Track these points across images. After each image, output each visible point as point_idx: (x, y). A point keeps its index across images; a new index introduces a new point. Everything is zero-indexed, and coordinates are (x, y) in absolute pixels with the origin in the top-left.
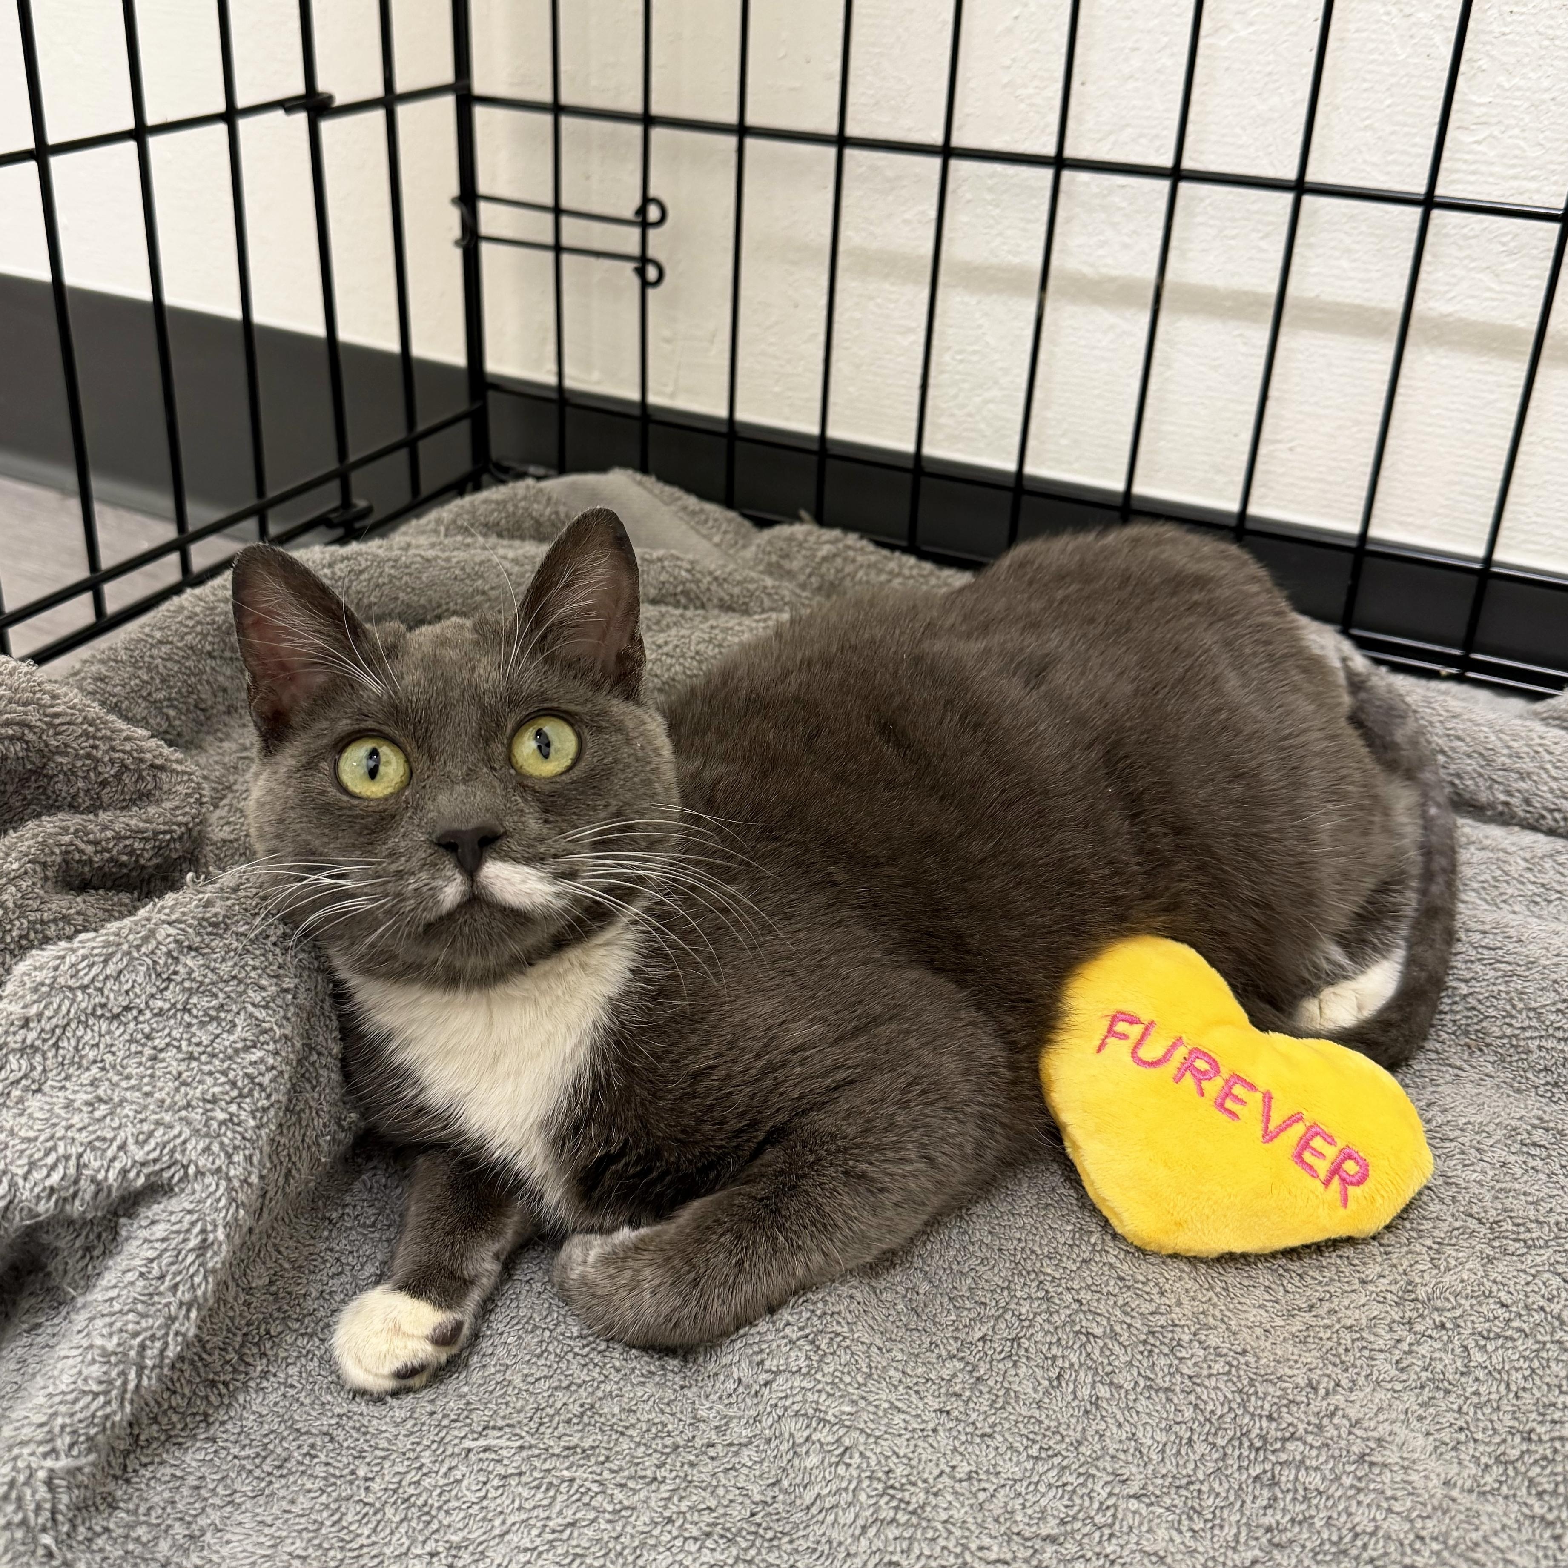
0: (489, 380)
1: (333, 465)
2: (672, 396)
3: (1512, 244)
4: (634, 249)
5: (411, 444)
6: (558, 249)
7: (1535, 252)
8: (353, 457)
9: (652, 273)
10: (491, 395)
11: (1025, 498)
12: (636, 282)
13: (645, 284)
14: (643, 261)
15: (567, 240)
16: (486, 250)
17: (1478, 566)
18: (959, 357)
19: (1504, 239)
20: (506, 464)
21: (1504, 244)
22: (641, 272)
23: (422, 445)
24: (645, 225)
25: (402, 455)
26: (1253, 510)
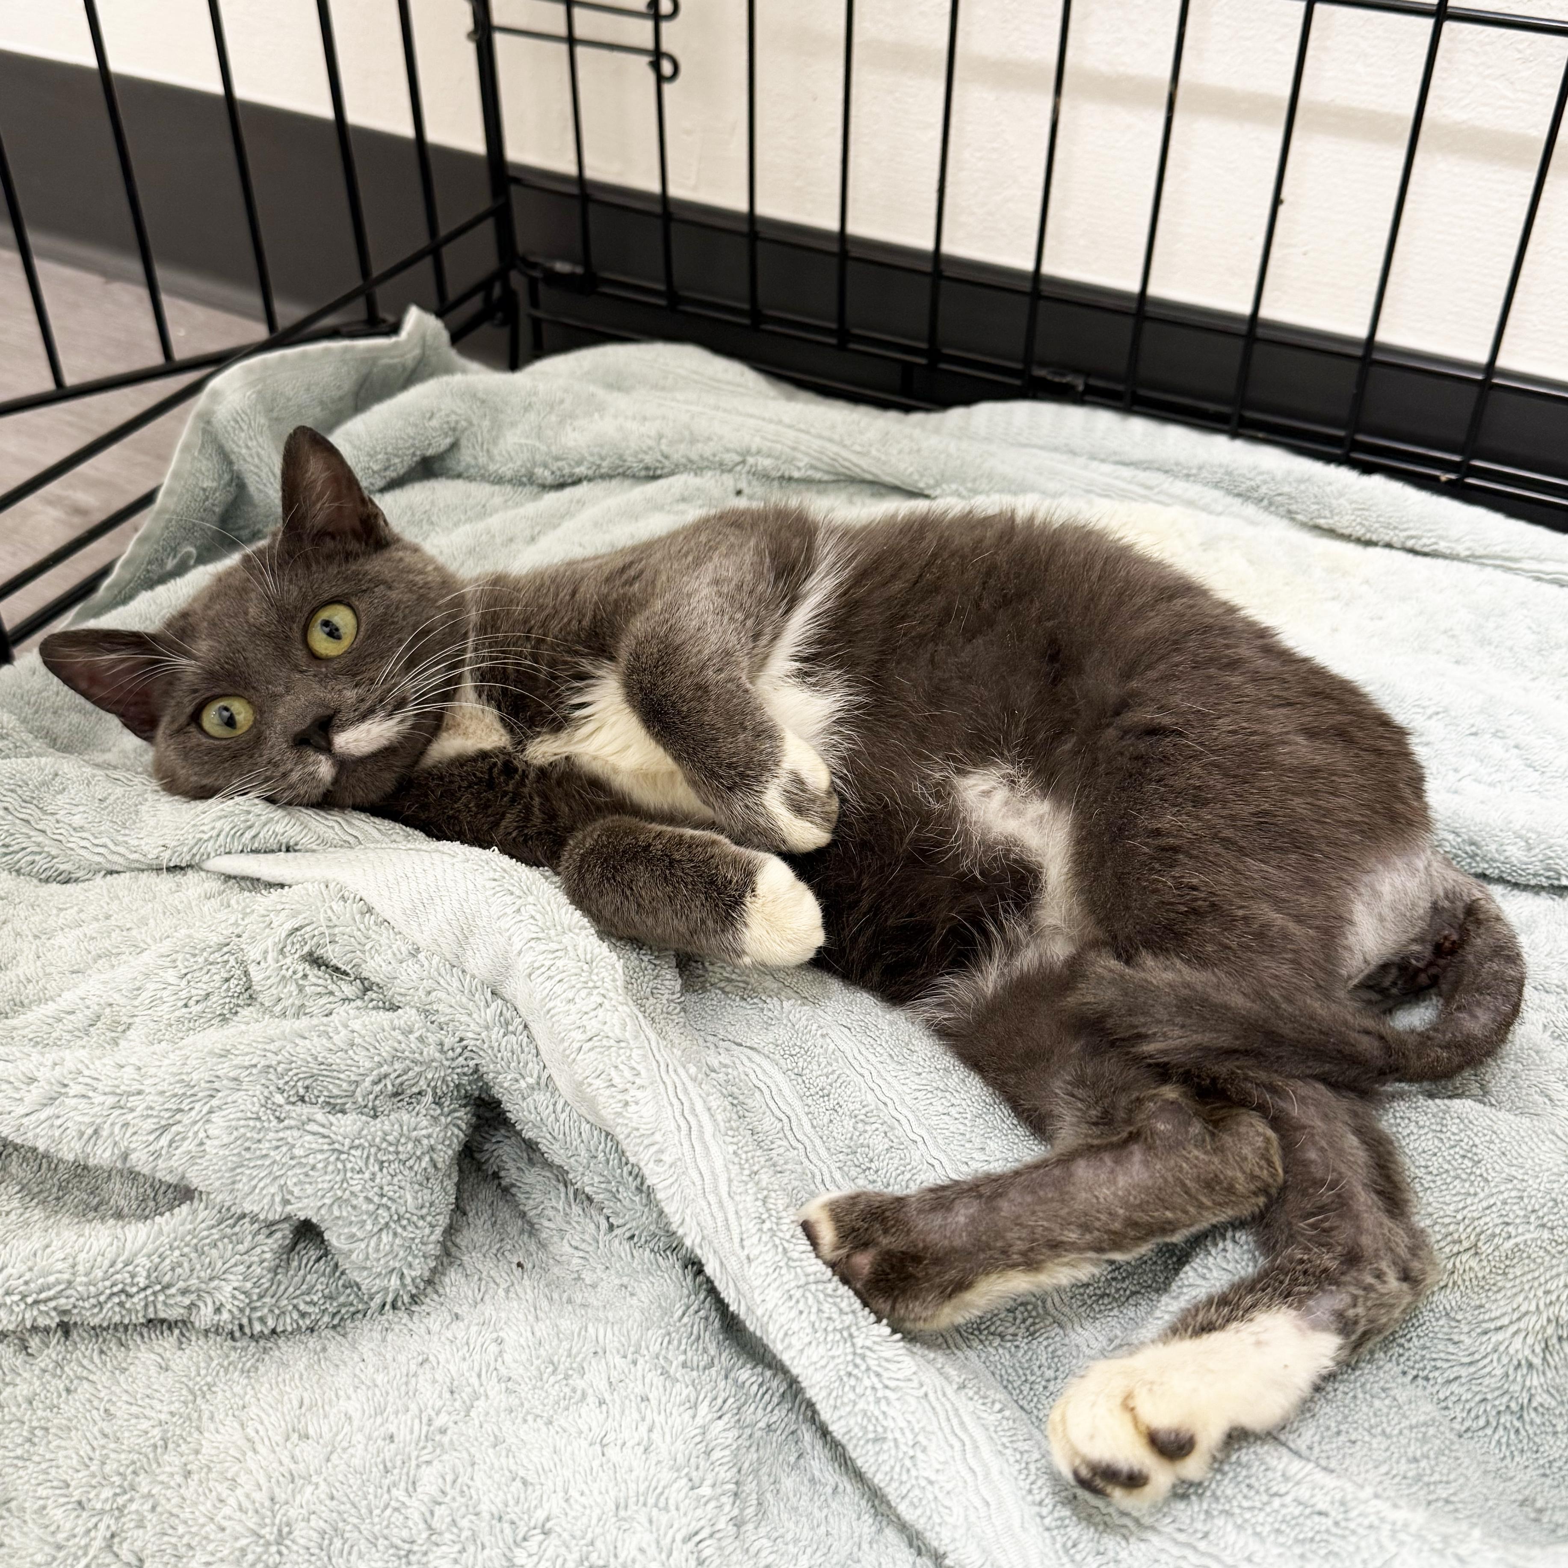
0: (511, 173)
1: (357, 282)
2: (695, 188)
3: (1529, 51)
4: (649, 43)
5: (434, 251)
6: (571, 41)
7: (1551, 60)
8: (376, 272)
9: (667, 68)
10: (514, 189)
11: (1042, 303)
12: (651, 77)
13: (660, 79)
14: (657, 55)
15: (580, 32)
16: (500, 41)
17: (1480, 377)
18: (978, 154)
19: (1520, 47)
20: (532, 259)
21: (1520, 51)
22: (656, 66)
23: (447, 252)
24: (657, 17)
25: (427, 263)
26: (1265, 313)
